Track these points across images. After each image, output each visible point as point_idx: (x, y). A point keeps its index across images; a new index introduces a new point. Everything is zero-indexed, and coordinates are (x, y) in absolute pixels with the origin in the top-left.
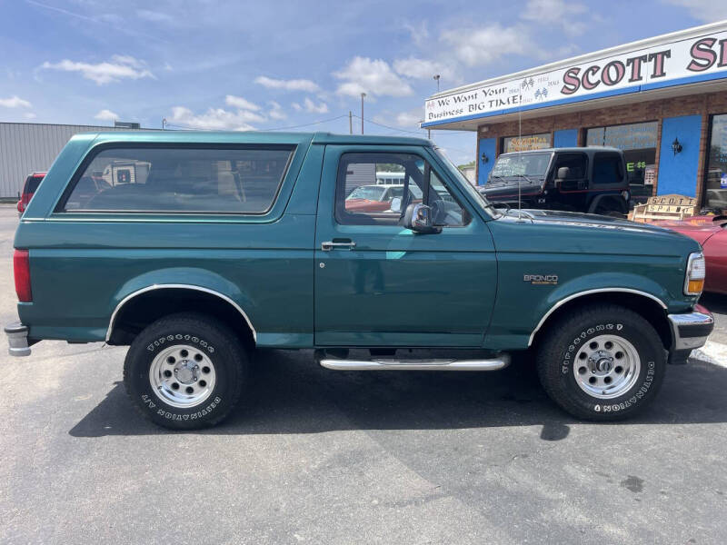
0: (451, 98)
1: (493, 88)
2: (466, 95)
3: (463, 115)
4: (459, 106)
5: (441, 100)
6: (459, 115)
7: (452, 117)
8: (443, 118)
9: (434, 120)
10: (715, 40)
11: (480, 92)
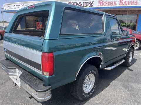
0: (12, 5)
1: (25, 4)
2: (17, 5)
3: (16, 9)
4: (15, 7)
5: (8, 5)
6: (15, 9)
7: (12, 10)
8: (10, 10)
9: (6, 10)
10: (72, 2)
11: (21, 5)
